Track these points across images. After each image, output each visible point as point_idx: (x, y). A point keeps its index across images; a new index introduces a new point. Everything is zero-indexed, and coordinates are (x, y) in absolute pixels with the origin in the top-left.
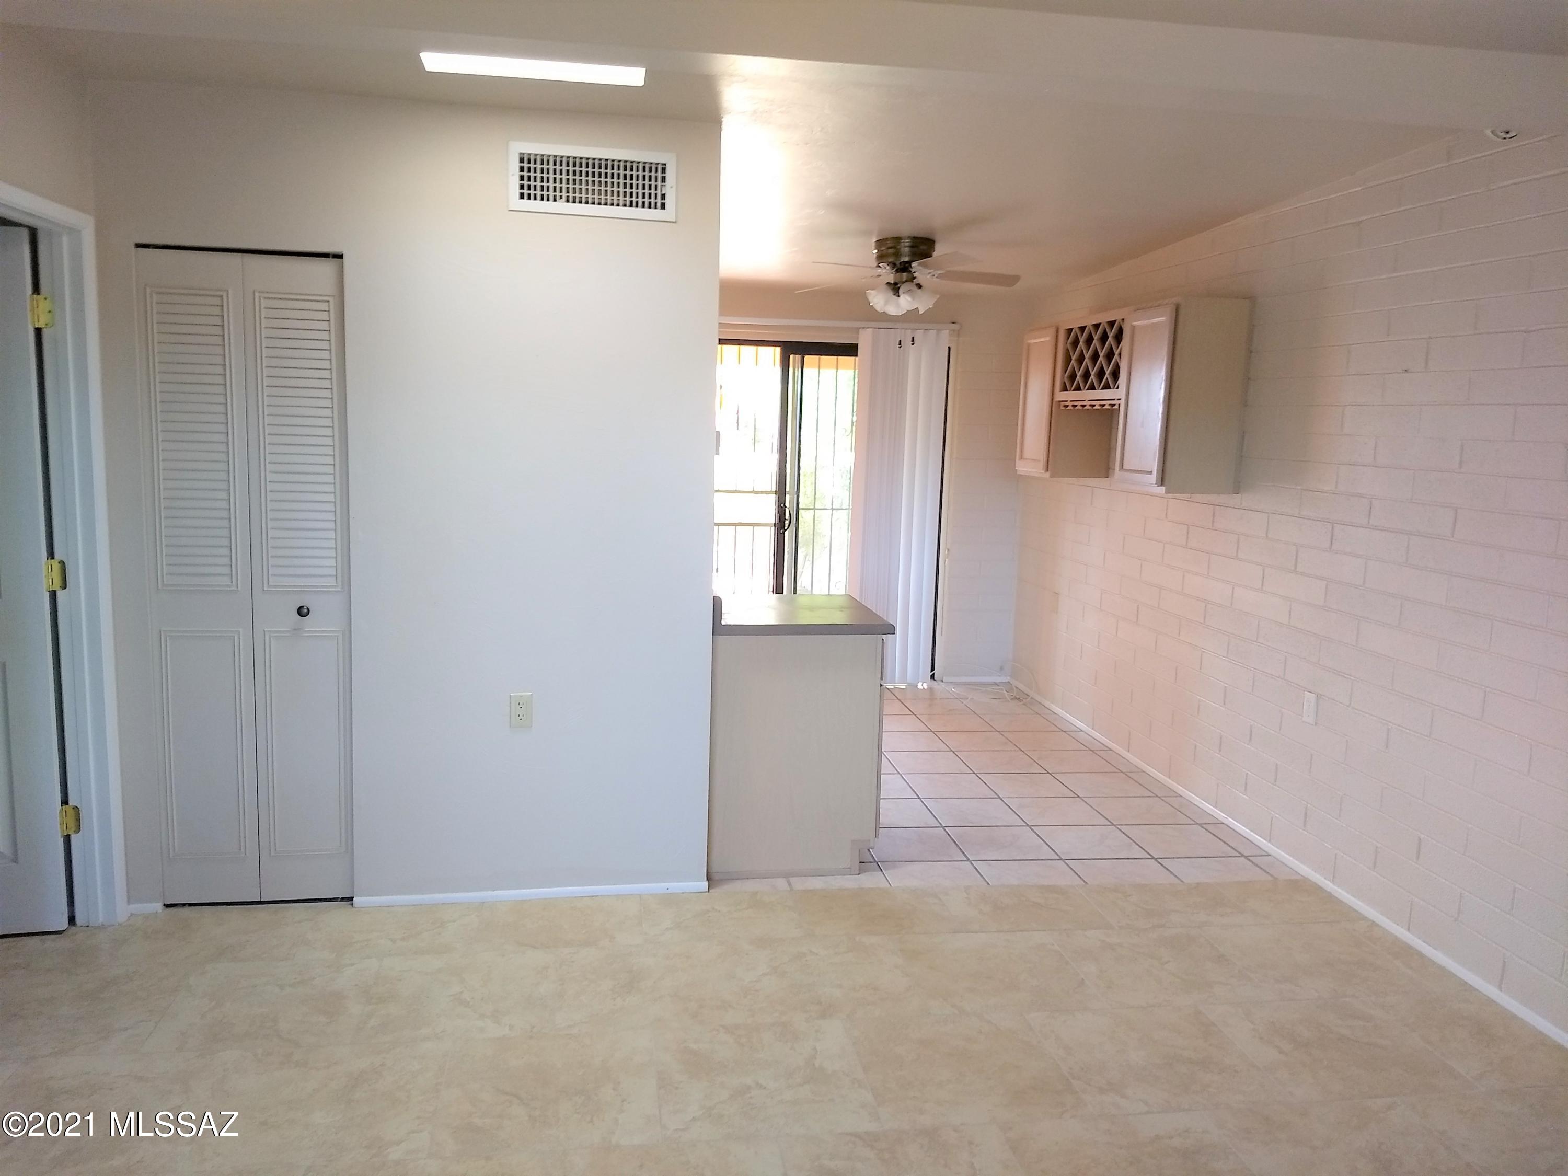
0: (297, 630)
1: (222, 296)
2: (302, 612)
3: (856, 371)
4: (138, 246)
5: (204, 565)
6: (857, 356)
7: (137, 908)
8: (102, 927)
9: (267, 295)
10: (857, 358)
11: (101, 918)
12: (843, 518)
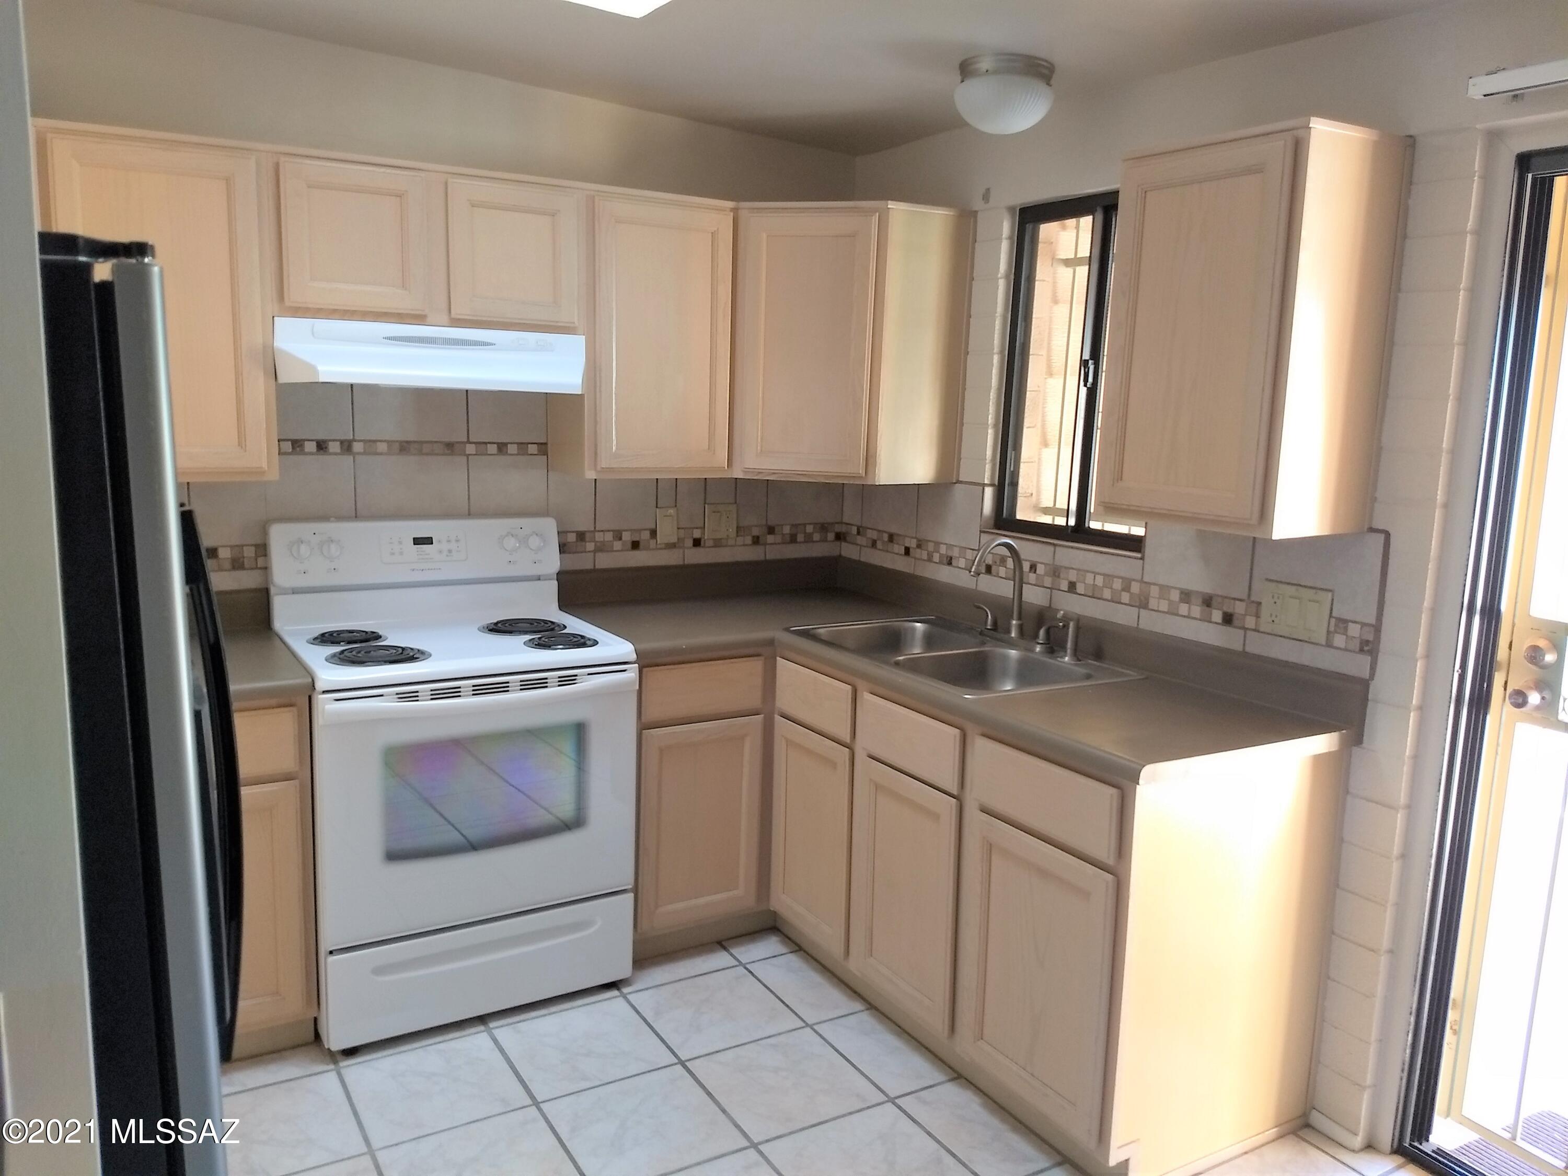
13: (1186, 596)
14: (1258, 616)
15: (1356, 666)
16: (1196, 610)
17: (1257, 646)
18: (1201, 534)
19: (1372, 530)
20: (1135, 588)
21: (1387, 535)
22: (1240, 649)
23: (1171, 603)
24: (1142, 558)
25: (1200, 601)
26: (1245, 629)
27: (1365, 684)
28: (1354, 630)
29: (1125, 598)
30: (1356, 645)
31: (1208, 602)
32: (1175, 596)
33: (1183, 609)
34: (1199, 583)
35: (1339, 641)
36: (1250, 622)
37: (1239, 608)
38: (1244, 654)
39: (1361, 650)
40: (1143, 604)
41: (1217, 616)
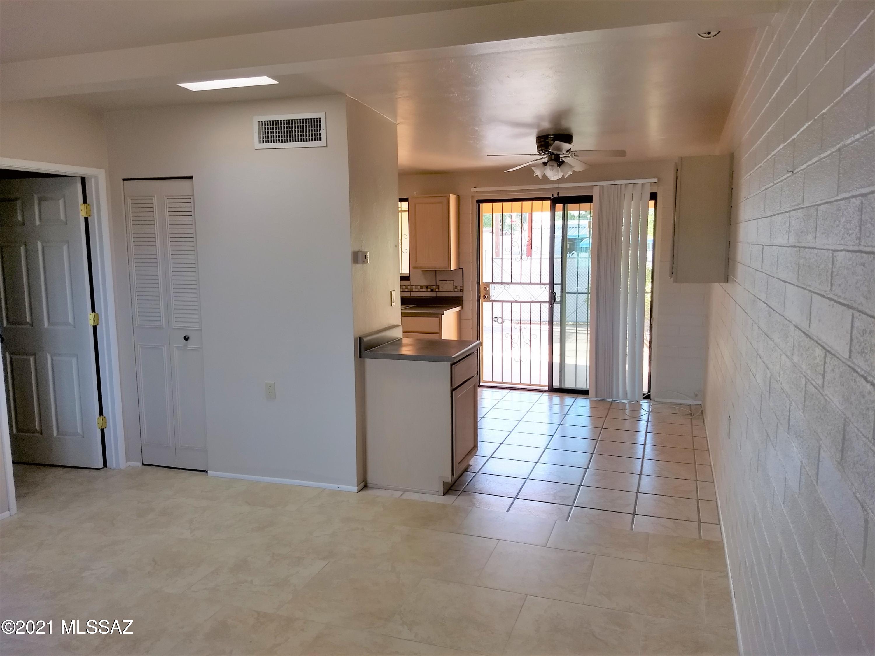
0: (186, 346)
1: (152, 199)
2: (186, 338)
3: (592, 211)
4: (124, 180)
5: (153, 316)
6: (592, 202)
7: (130, 463)
8: (114, 470)
9: (168, 197)
10: (592, 204)
11: (114, 466)
12: (583, 298)
13: (422, 287)
14: (439, 289)
15: (459, 294)
16: (425, 290)
17: (439, 294)
18: (423, 271)
19: (460, 268)
20: (409, 287)
21: (463, 269)
22: (435, 296)
23: (418, 289)
24: (410, 281)
25: (425, 287)
26: (436, 292)
27: (462, 297)
28: (459, 288)
29: (406, 290)
30: (459, 290)
31: (427, 287)
32: (419, 287)
33: (421, 290)
34: (425, 283)
35: (456, 290)
36: (437, 290)
37: (434, 287)
38: (436, 297)
39: (461, 291)
40: (411, 291)
41: (429, 290)
